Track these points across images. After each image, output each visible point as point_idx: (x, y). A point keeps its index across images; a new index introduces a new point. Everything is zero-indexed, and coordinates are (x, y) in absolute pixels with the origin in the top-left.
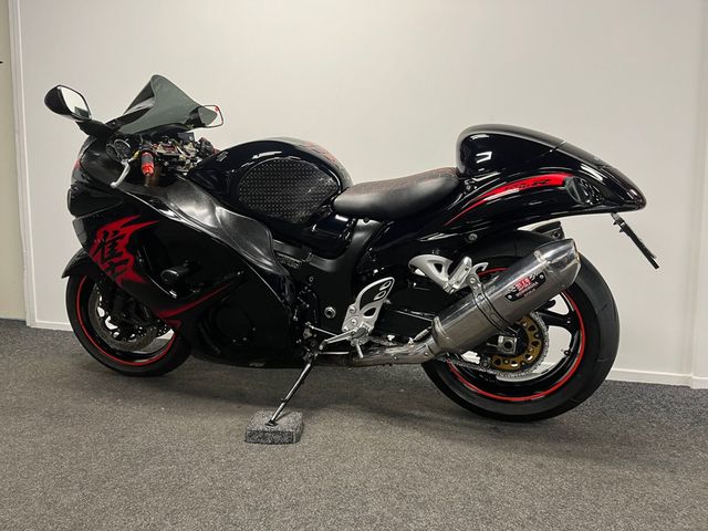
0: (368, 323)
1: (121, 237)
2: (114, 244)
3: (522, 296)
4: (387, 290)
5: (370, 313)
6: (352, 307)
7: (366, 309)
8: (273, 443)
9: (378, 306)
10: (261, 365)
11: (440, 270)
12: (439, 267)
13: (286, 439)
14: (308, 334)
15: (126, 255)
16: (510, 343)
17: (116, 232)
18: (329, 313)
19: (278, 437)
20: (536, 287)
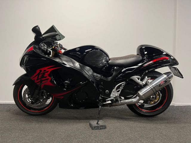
0: (117, 94)
1: (47, 72)
2: (44, 74)
3: (162, 85)
4: (123, 85)
5: (118, 92)
6: (113, 90)
7: (117, 90)
8: (101, 129)
9: (120, 90)
10: (83, 108)
11: (139, 80)
12: (138, 79)
13: (104, 128)
14: (100, 98)
15: (48, 77)
16: (153, 97)
17: (45, 71)
18: (107, 92)
19: (102, 127)
20: (165, 83)
